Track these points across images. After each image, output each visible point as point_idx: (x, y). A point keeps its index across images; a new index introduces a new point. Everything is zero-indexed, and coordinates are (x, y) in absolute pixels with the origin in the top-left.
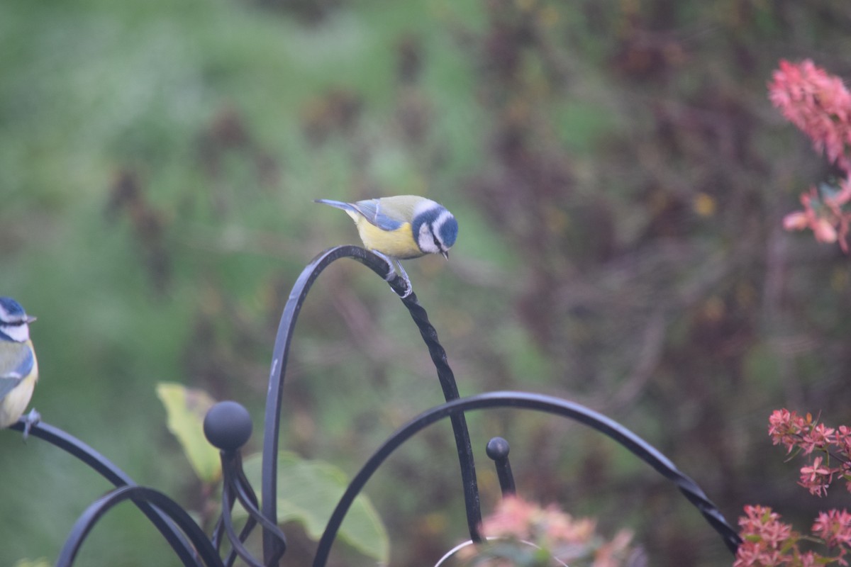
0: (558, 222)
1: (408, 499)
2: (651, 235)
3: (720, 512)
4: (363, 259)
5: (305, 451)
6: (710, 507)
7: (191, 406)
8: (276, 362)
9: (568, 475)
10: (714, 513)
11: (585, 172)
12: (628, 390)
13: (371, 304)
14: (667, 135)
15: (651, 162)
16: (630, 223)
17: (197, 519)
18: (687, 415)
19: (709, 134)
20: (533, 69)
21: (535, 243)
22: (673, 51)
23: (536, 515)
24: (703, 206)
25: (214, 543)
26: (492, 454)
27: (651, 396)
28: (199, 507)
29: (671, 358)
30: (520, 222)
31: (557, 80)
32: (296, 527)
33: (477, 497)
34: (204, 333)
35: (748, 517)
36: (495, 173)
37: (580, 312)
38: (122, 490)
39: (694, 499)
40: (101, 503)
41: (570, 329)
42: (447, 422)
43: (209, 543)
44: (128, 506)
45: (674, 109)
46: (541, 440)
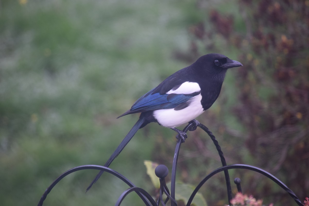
0: (258, 120)
1: (213, 196)
2: (284, 124)
3: (299, 200)
4: (201, 126)
5: (185, 181)
6: (297, 198)
7: (153, 167)
8: (175, 154)
9: (259, 190)
10: (298, 200)
11: (266, 105)
12: (277, 167)
13: (204, 141)
14: (289, 95)
15: (284, 103)
16: (278, 121)
17: (154, 199)
18: (293, 176)
19: (301, 96)
20: (251, 77)
21: (251, 125)
22: (291, 72)
23: (246, 198)
24: (299, 116)
25: (157, 204)
26: (236, 182)
27: (284, 170)
28: (155, 195)
29: (289, 159)
30: (247, 119)
31: (258, 80)
32: (181, 202)
33: (231, 194)
34: (158, 148)
35: (307, 200)
36: (240, 105)
37: (264, 145)
38: (132, 188)
39: (293, 196)
40: (127, 191)
41: (260, 150)
42: (223, 172)
43: (156, 204)
44: (134, 192)
45: (291, 88)
46: (252, 180)
